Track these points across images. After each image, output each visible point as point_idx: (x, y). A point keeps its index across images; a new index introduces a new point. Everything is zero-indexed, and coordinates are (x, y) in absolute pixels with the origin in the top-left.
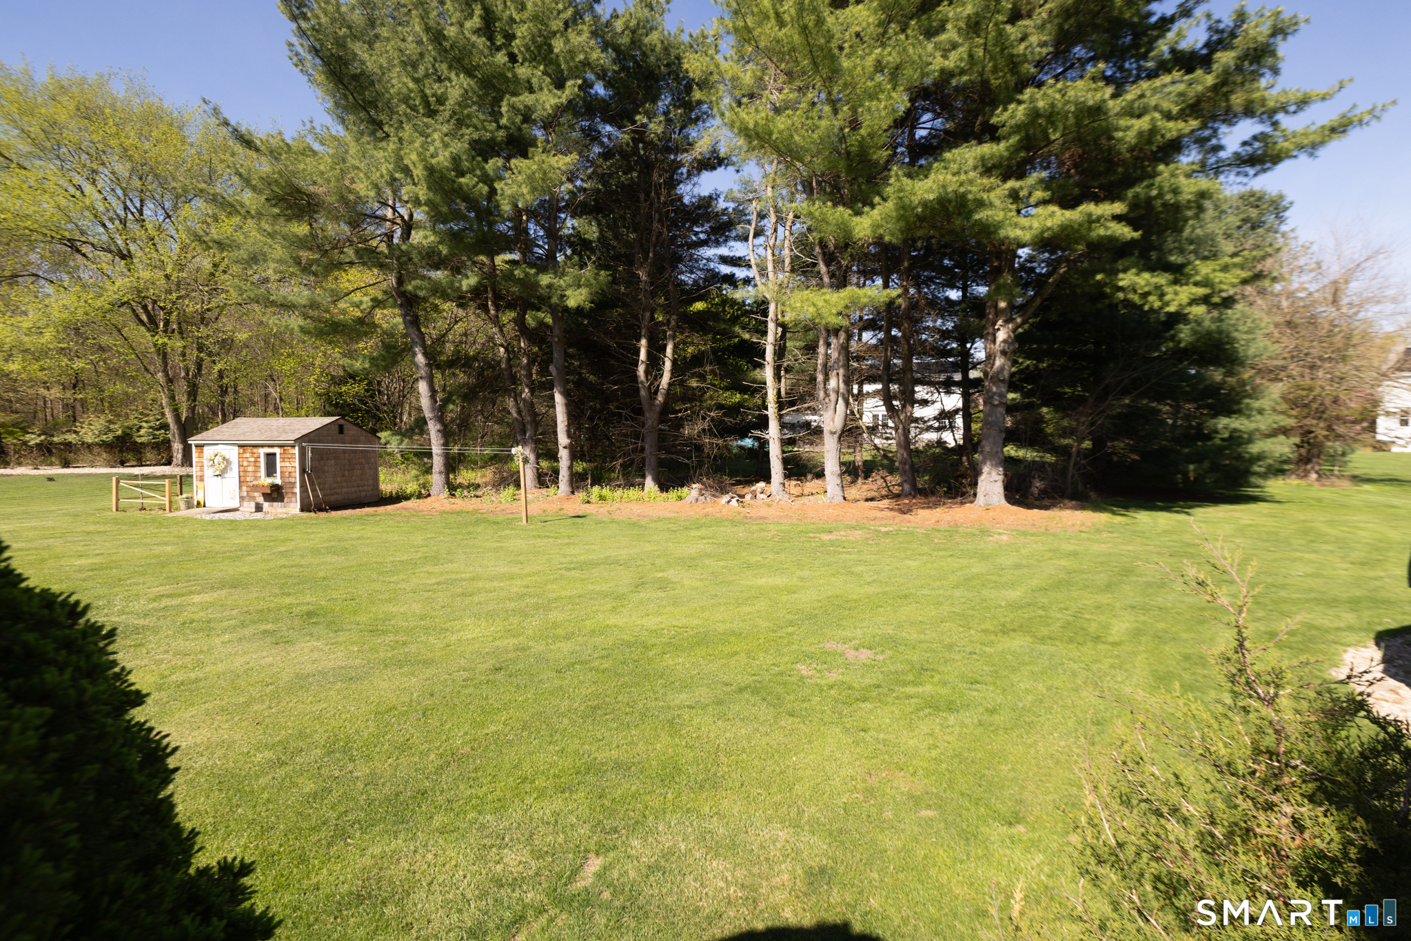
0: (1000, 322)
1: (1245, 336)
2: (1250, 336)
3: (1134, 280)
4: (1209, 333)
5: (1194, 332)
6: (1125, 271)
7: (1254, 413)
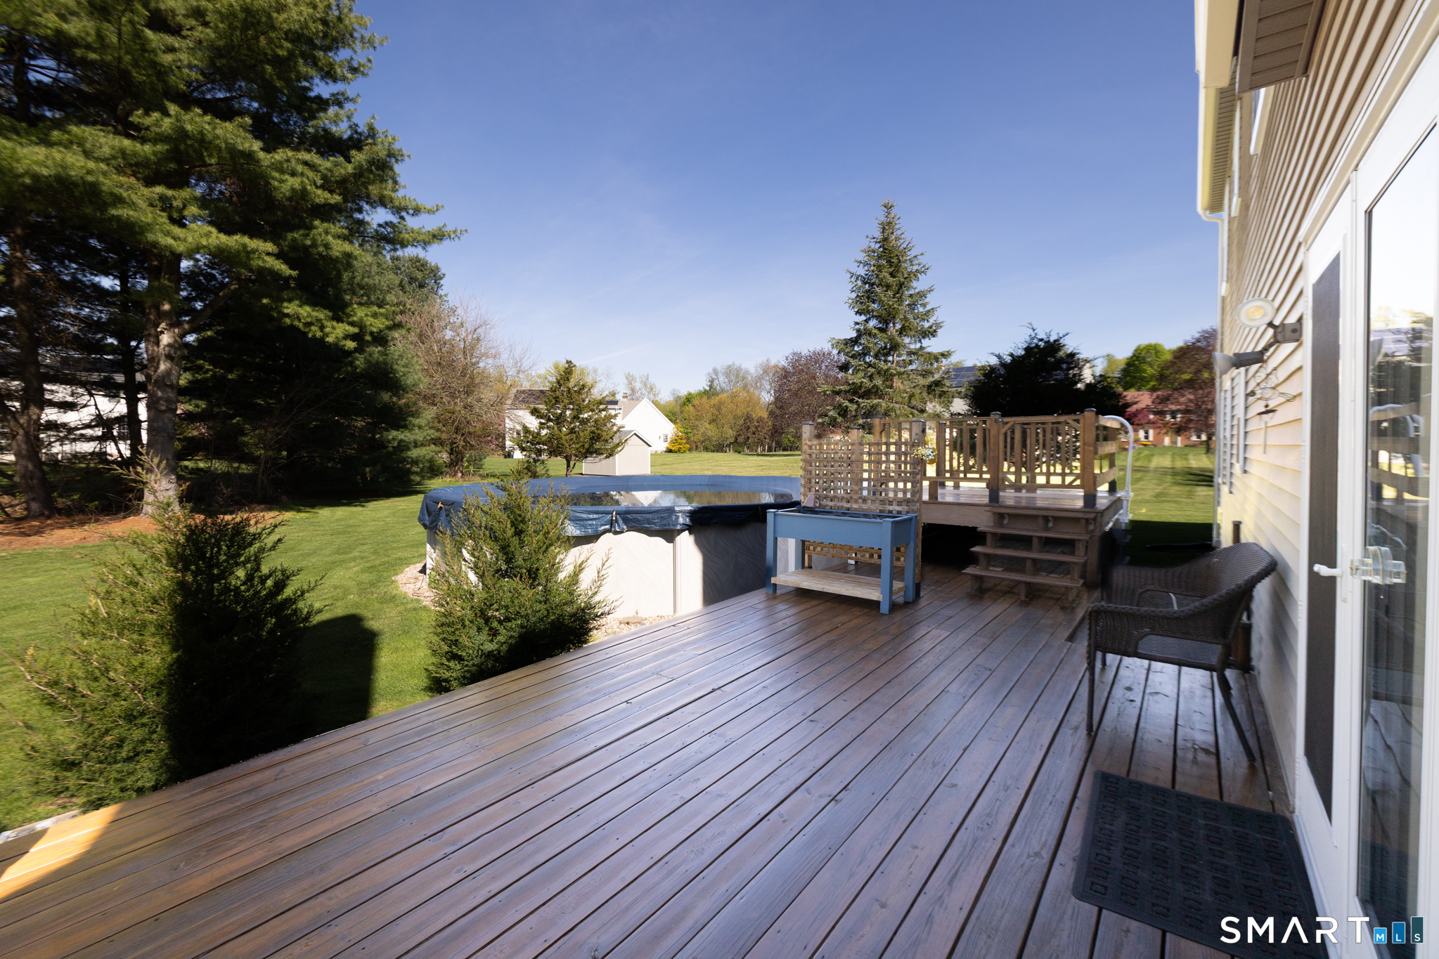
0: (163, 325)
1: (403, 370)
2: (406, 370)
3: (298, 311)
4: (377, 363)
5: (367, 361)
6: (290, 301)
7: (416, 428)
